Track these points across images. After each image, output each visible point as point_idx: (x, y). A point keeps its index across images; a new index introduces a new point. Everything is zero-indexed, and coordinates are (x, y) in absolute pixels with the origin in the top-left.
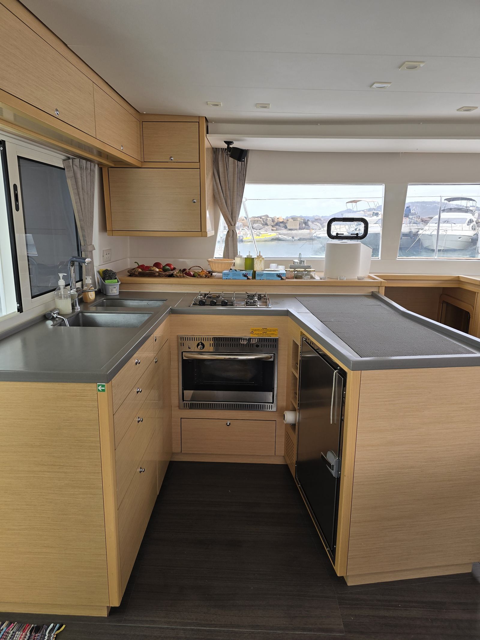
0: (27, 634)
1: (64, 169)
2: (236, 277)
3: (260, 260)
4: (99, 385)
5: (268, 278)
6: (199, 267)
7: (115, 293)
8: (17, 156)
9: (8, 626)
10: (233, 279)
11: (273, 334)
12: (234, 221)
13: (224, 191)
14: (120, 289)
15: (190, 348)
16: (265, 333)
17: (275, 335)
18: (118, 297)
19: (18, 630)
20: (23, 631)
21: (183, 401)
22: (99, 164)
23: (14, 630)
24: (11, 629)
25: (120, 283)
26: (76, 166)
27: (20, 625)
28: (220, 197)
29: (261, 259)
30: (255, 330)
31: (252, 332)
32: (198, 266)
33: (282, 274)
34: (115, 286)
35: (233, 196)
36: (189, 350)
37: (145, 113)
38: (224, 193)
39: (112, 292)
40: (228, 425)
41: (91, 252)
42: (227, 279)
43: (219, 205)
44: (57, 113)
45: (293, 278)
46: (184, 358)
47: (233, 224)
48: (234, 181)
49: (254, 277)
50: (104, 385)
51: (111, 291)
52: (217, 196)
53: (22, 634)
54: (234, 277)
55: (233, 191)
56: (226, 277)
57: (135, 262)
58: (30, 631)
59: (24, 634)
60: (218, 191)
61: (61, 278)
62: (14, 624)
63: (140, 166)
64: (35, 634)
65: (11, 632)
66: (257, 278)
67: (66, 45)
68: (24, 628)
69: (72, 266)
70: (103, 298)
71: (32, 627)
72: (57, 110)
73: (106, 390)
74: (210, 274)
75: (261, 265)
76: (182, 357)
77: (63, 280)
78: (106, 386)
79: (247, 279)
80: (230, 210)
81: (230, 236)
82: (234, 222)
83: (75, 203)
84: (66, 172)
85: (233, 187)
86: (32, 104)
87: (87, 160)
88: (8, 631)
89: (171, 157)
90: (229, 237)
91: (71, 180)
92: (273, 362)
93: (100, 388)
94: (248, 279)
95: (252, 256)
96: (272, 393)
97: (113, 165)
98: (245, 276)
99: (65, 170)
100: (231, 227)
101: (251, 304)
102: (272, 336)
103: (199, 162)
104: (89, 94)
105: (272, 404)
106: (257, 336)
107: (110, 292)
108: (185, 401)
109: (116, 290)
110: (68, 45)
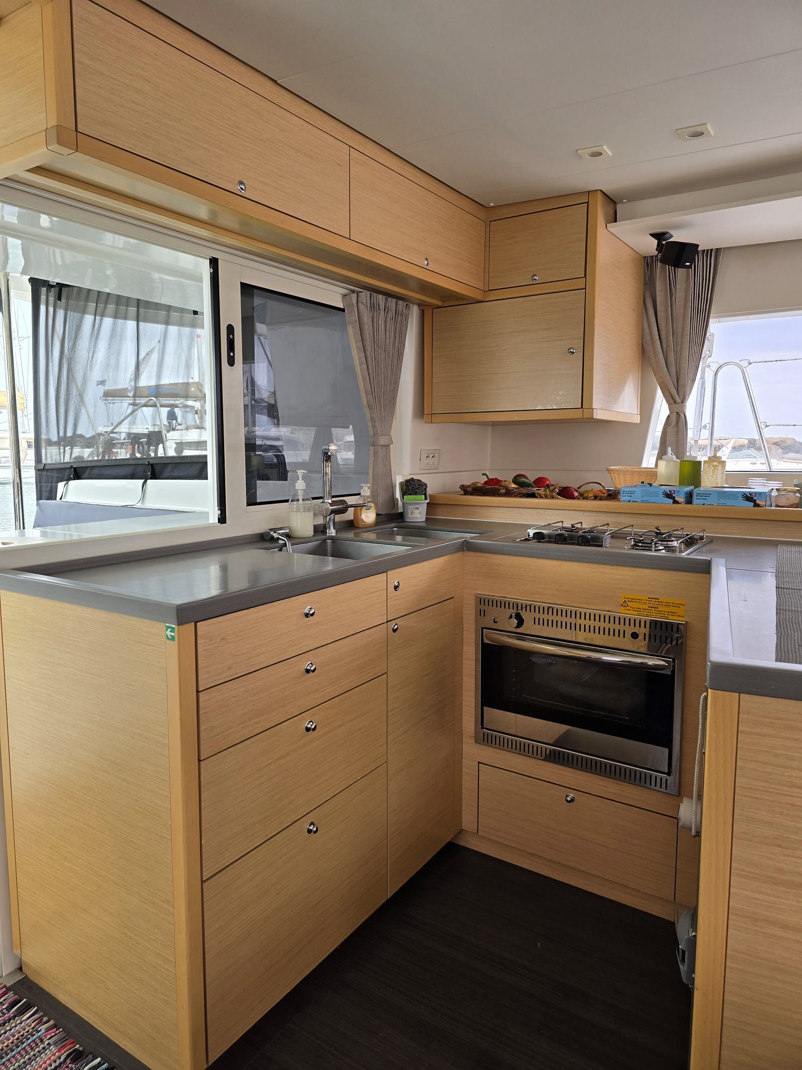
0: (61, 1056)
1: (343, 310)
2: (651, 499)
3: (715, 466)
4: (168, 627)
5: (722, 501)
6: (599, 483)
7: (416, 518)
8: (241, 282)
9: (48, 1030)
10: (642, 502)
11: (674, 614)
12: (681, 394)
13: (663, 337)
14: (427, 514)
15: (496, 622)
16: (653, 609)
17: (679, 616)
18: (424, 524)
19: (55, 1044)
20: (59, 1049)
21: (483, 728)
22: (422, 306)
23: (51, 1041)
24: (49, 1036)
25: (428, 501)
26: (363, 303)
27: (64, 1036)
28: (654, 349)
29: (715, 463)
30: (632, 600)
31: (624, 604)
32: (596, 483)
33: (755, 493)
34: (417, 506)
35: (681, 346)
36: (495, 626)
37: (492, 204)
38: (664, 341)
39: (413, 516)
40: (567, 801)
41: (387, 446)
42: (630, 501)
43: (651, 365)
44: (242, 189)
45: (791, 506)
46: (486, 641)
47: (678, 400)
48: (684, 315)
49: (689, 498)
50: (174, 628)
51: (411, 514)
52: (649, 348)
53: (55, 1053)
54: (645, 499)
55: (682, 336)
56: (627, 497)
57: (483, 474)
58: (68, 1054)
59: (57, 1054)
60: (652, 339)
61: (300, 477)
62: (56, 1030)
63: (480, 298)
64: (70, 1063)
65: (47, 1042)
66: (695, 501)
67: (275, 82)
68: (63, 1045)
69: (326, 461)
70: (394, 525)
71: (76, 1049)
72: (241, 183)
73: (176, 639)
74: (613, 495)
75: (715, 476)
76: (482, 639)
77: (303, 481)
78: (176, 630)
79: (673, 503)
80: (674, 373)
81: (671, 424)
82: (681, 397)
83: (359, 365)
84: (346, 314)
85: (683, 328)
86: (174, 168)
87: (388, 294)
88: (43, 1038)
89: (534, 275)
90: (669, 425)
91: (353, 327)
92: (672, 677)
93: (169, 633)
94: (675, 502)
95: (696, 457)
96: (667, 750)
97: (439, 303)
98: (669, 496)
99: (344, 312)
100: (676, 408)
101: (643, 546)
102: (670, 617)
103: (585, 276)
104: (338, 166)
105: (668, 778)
106: (636, 613)
107: (410, 516)
108: (486, 729)
109: (419, 513)
110: (278, 82)
